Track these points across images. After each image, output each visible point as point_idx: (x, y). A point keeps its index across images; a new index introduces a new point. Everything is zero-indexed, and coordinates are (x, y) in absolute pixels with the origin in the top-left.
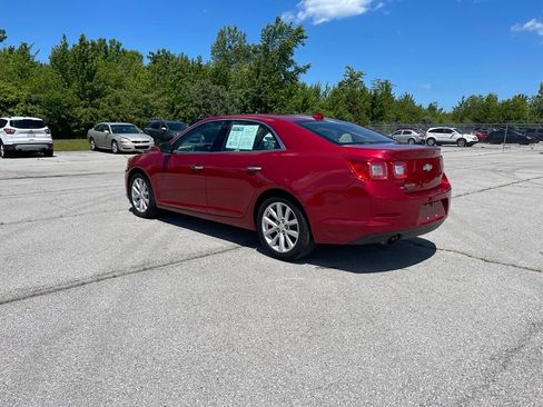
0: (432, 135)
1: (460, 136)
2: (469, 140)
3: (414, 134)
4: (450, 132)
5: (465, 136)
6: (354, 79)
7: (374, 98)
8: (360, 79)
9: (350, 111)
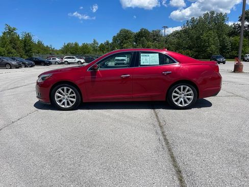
0: (66, 60)
1: (79, 60)
2: (82, 62)
3: (57, 60)
4: (73, 58)
5: (81, 60)
6: (11, 31)
7: (25, 42)
8: (15, 32)
9: (14, 48)
